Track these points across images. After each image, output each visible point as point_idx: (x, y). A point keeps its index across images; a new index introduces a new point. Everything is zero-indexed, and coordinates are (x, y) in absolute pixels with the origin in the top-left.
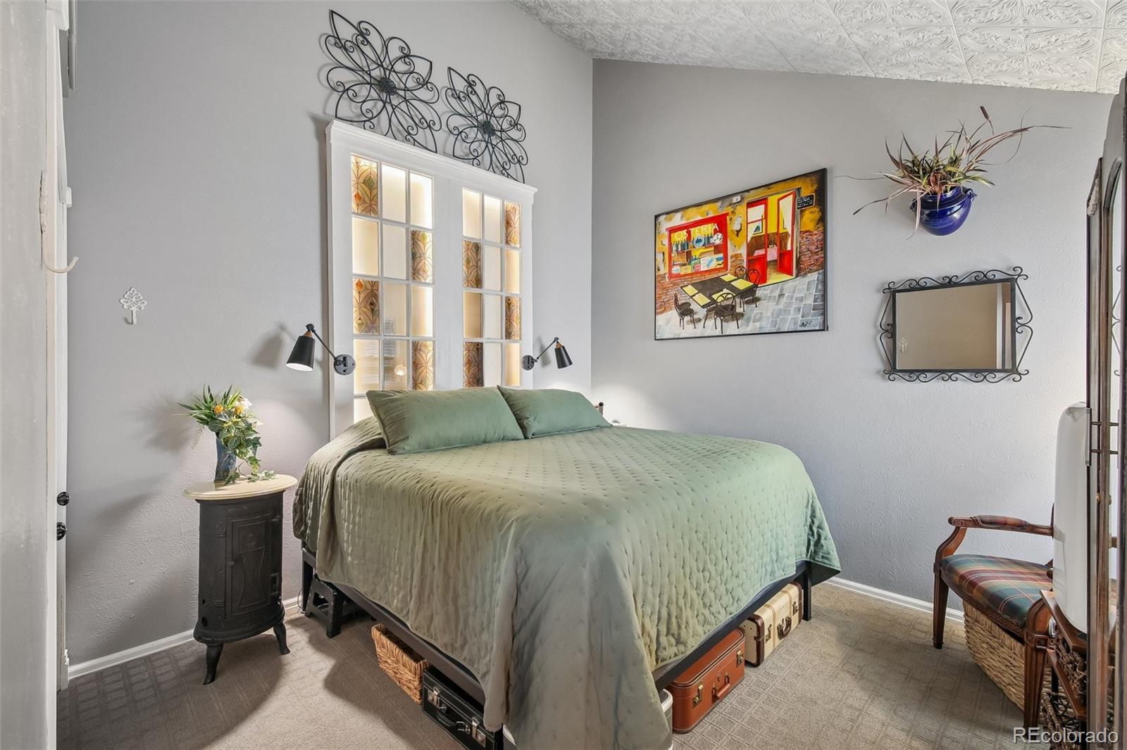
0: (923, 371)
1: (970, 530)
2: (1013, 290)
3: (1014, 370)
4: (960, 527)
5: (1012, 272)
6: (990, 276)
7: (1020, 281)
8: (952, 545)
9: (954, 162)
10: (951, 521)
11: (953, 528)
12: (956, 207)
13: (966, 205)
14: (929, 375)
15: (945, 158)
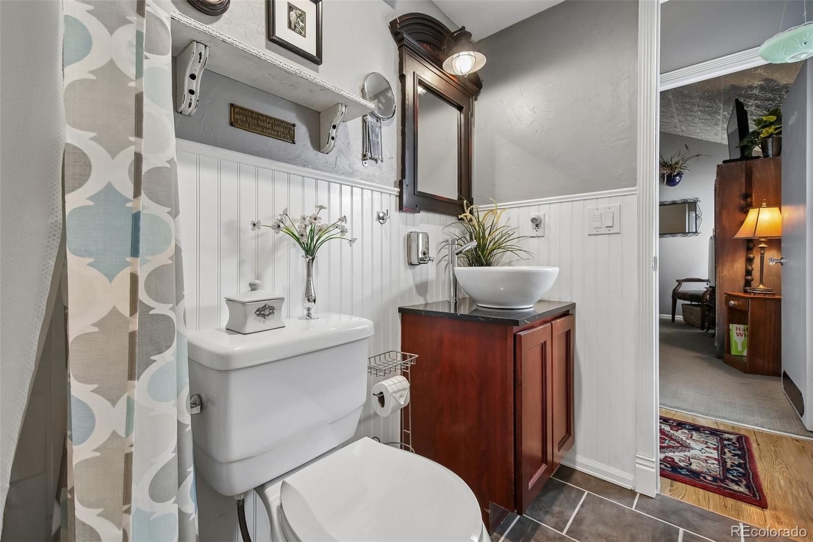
0: (666, 234)
1: (683, 283)
2: (696, 205)
3: (696, 232)
4: (680, 282)
5: (695, 200)
6: (689, 201)
7: (698, 203)
8: (678, 288)
9: (677, 163)
10: (677, 281)
11: (678, 283)
12: (678, 178)
13: (681, 177)
14: (668, 235)
15: (674, 162)
